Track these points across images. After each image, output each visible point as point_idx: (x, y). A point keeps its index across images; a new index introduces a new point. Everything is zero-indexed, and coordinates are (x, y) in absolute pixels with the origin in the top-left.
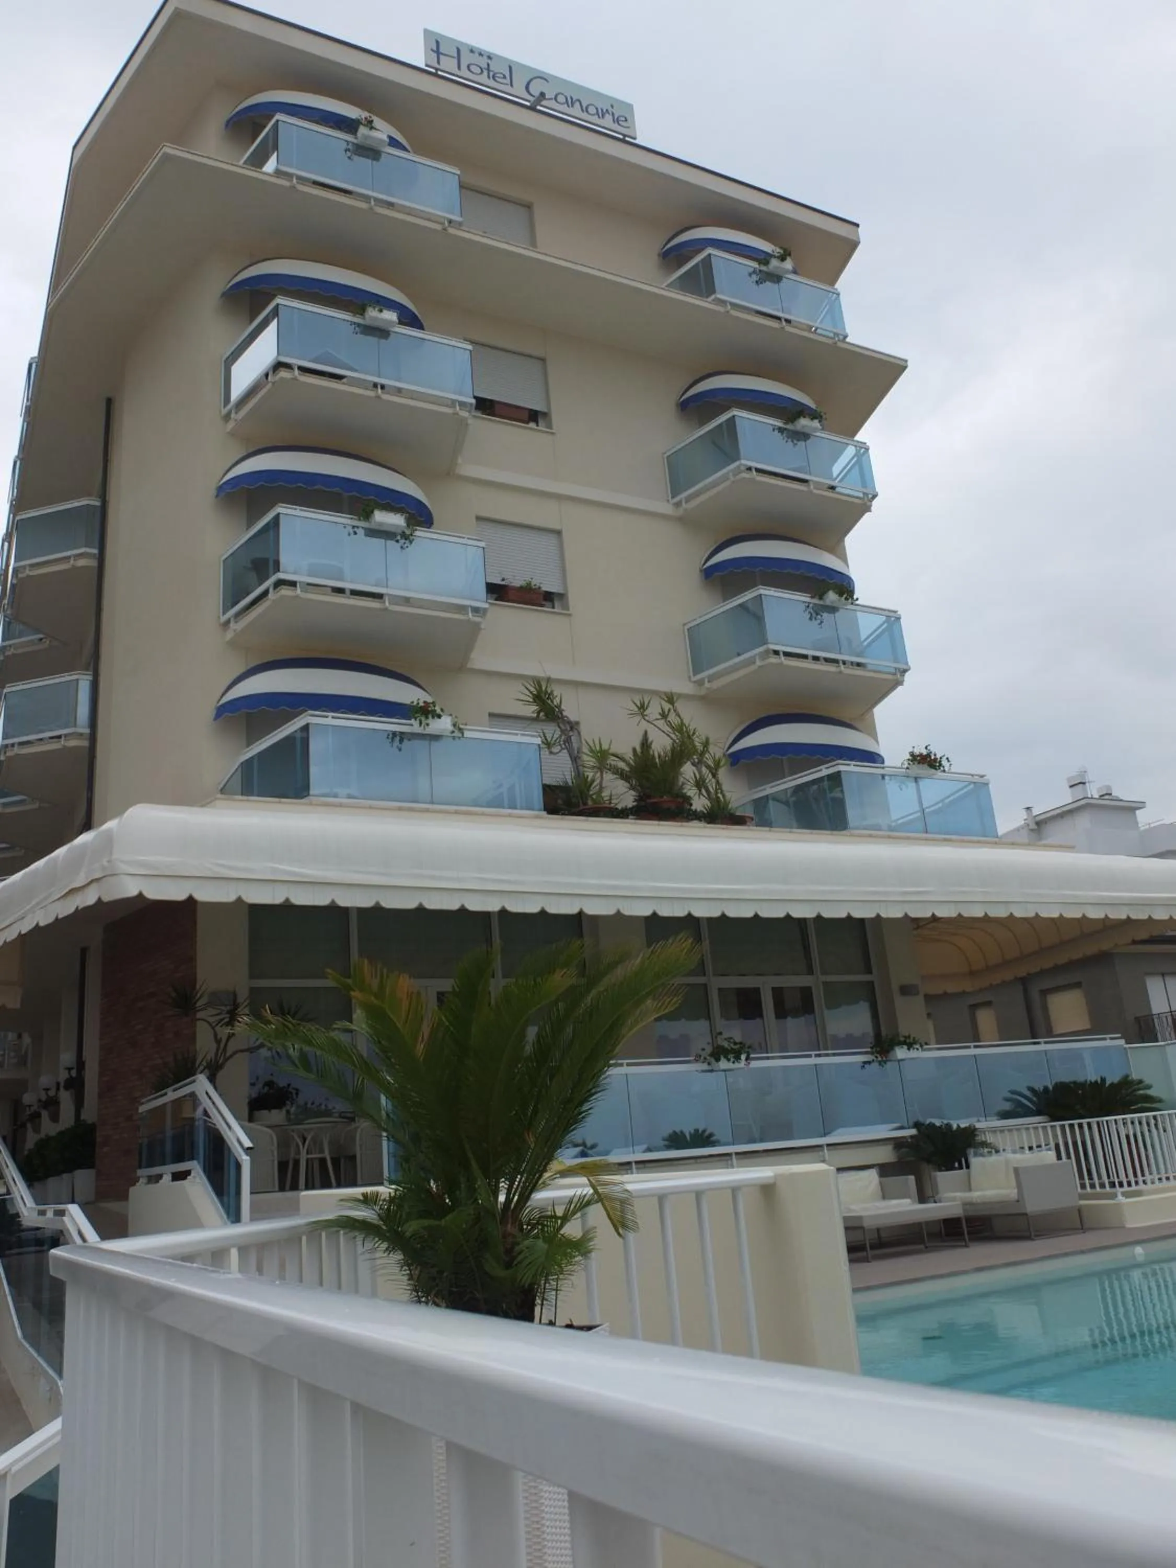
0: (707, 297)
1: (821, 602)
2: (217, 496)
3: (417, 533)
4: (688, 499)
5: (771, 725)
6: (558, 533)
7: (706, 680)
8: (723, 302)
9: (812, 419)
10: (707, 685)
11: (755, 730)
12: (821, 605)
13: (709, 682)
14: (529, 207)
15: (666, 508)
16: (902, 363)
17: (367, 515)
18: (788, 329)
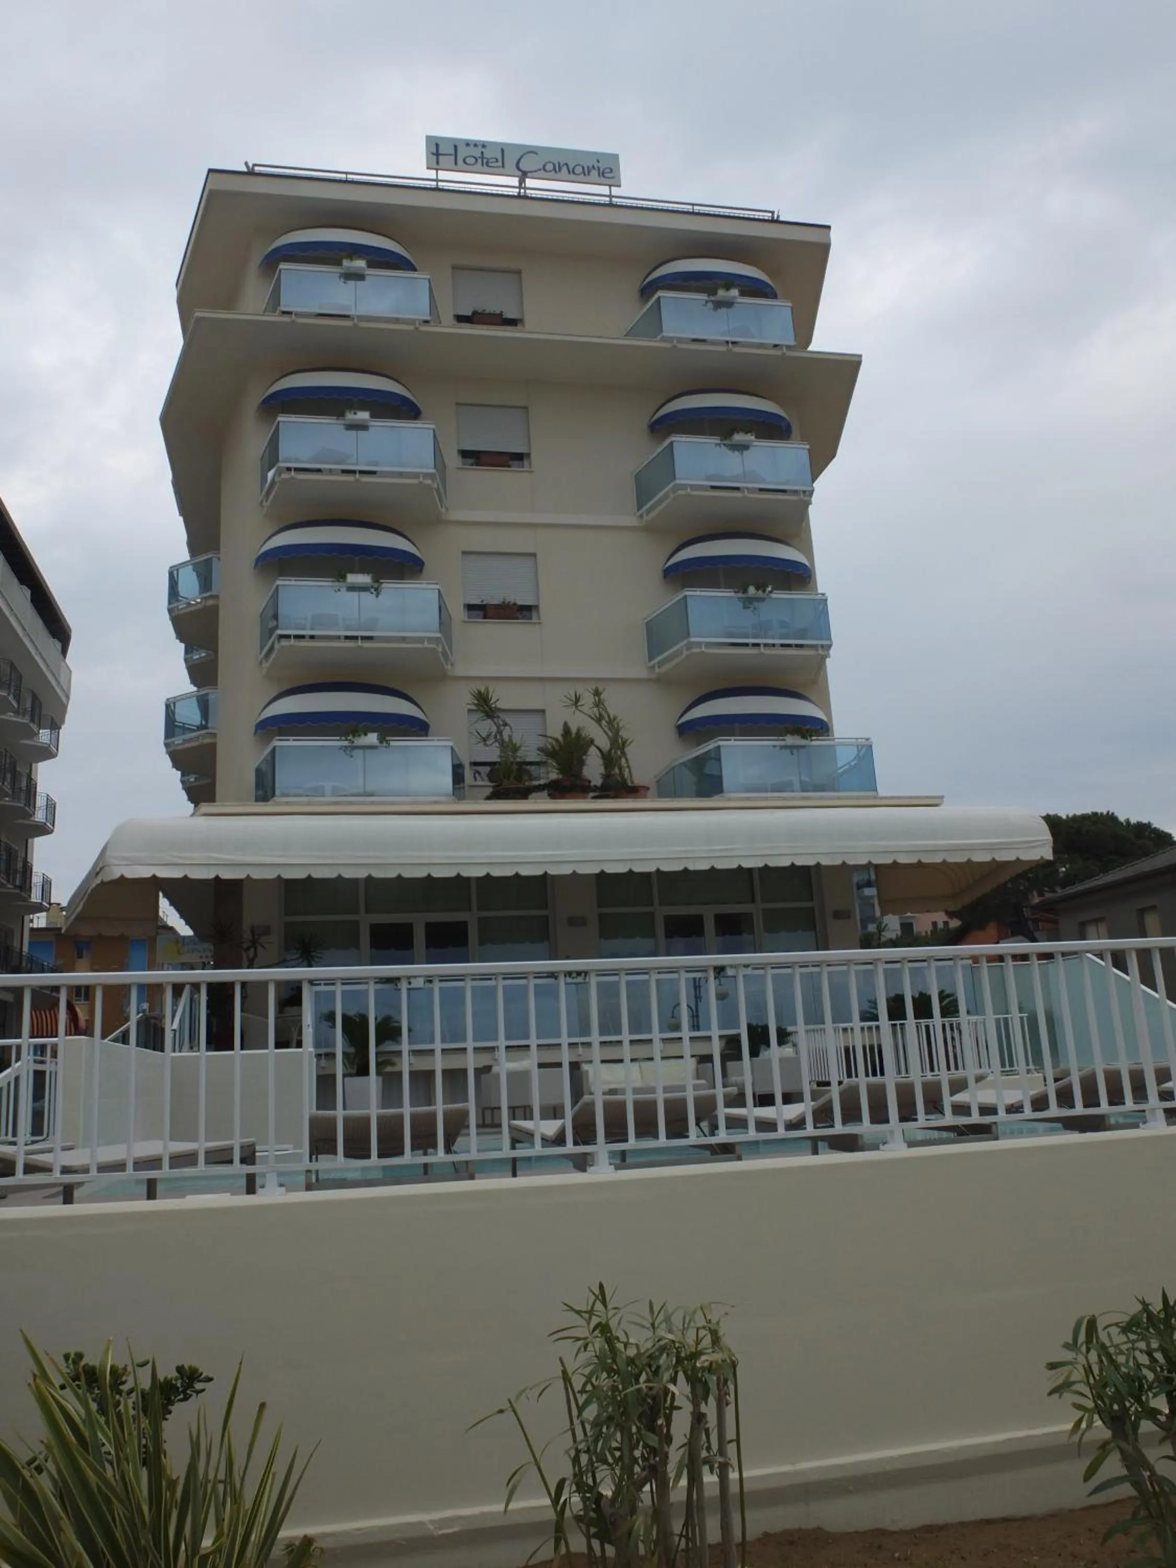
0: (656, 337)
1: (744, 596)
2: (255, 567)
3: (384, 585)
4: (648, 512)
5: (710, 700)
6: (534, 555)
7: (657, 666)
8: (669, 340)
9: (747, 433)
10: (657, 670)
11: (699, 704)
12: (747, 598)
13: (659, 667)
14: (519, 272)
15: (632, 521)
16: (857, 359)
17: (343, 577)
18: (737, 349)
